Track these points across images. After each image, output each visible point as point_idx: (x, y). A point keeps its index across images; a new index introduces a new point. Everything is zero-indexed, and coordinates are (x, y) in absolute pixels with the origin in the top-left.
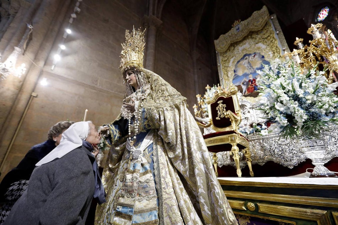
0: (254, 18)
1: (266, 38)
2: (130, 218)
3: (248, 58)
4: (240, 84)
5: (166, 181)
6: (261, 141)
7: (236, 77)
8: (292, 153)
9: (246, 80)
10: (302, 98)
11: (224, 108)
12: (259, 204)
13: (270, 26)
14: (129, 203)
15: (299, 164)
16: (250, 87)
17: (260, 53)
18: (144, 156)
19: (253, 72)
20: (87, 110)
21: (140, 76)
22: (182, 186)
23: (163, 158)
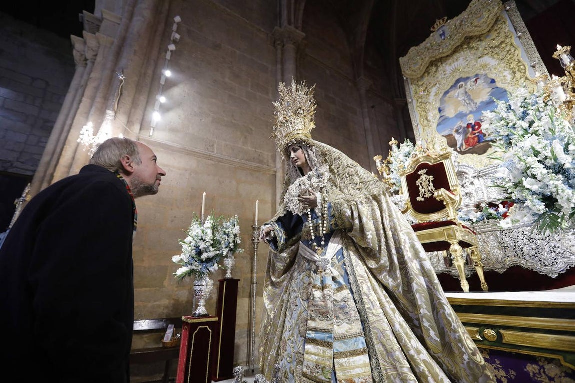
0: (473, 12)
1: (497, 47)
2: (330, 345)
3: (464, 85)
4: (451, 133)
5: (370, 300)
6: (498, 233)
7: (443, 121)
8: (555, 252)
9: (461, 125)
10: (569, 169)
11: (431, 182)
12: (502, 331)
13: (505, 23)
14: (326, 327)
15: (567, 270)
16: (470, 136)
17: (486, 75)
18: (333, 266)
19: (475, 109)
20: (205, 194)
21: (311, 152)
22: (393, 306)
23: (361, 269)
